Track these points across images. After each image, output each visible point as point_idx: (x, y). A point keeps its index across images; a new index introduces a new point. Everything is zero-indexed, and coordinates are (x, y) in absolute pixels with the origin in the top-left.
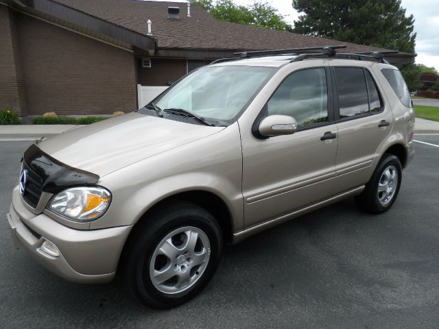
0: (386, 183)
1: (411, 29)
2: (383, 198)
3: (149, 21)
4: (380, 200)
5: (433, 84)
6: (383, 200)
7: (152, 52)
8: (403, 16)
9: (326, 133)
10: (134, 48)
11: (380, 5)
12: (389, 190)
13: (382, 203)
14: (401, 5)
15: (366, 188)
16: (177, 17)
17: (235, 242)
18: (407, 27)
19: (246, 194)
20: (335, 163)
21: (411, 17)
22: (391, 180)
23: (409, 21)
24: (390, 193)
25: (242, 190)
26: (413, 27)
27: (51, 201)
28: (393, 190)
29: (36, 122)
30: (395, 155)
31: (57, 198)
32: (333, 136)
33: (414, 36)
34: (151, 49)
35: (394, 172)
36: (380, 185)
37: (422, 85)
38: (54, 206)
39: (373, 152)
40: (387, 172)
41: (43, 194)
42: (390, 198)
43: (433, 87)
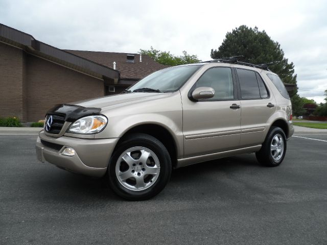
0: (276, 145)
1: (293, 72)
2: (275, 155)
3: (115, 63)
4: (273, 156)
5: (313, 111)
6: (276, 157)
7: (116, 80)
8: (287, 63)
9: (233, 105)
10: (104, 77)
11: (270, 56)
12: (279, 151)
13: (275, 159)
14: (284, 57)
15: (262, 146)
16: (133, 61)
17: (178, 166)
18: (290, 70)
19: (185, 133)
20: (240, 124)
21: (292, 64)
22: (279, 144)
23: (291, 66)
24: (280, 154)
25: (182, 130)
26: (294, 70)
27: (70, 127)
28: (281, 151)
29: (33, 126)
30: (280, 127)
31: (74, 125)
32: (238, 107)
33: (296, 76)
34: (116, 78)
35: (281, 139)
36: (272, 145)
37: (306, 111)
38: (71, 130)
39: (265, 122)
40: (276, 138)
41: (66, 122)
42: (280, 157)
43: (314, 113)
